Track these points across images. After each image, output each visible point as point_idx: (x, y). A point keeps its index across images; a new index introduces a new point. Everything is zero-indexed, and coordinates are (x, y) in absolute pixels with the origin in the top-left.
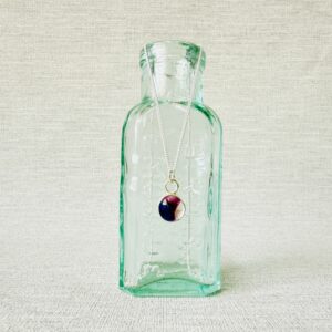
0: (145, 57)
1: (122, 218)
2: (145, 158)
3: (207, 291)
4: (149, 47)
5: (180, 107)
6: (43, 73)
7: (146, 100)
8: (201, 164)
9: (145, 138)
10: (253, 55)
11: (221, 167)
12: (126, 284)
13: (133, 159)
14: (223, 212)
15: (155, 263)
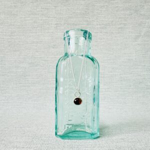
0: (65, 36)
1: (56, 105)
2: (66, 79)
3: (93, 137)
4: (67, 32)
5: (81, 57)
6: (20, 42)
7: (66, 55)
8: (90, 81)
9: (66, 71)
10: (112, 33)
11: (99, 82)
12: (58, 134)
13: (61, 80)
14: (100, 103)
15: (71, 125)
